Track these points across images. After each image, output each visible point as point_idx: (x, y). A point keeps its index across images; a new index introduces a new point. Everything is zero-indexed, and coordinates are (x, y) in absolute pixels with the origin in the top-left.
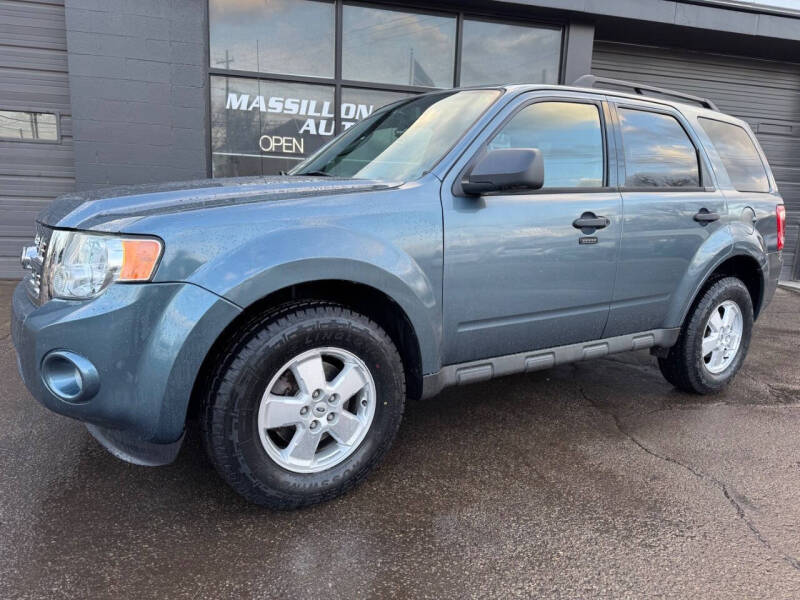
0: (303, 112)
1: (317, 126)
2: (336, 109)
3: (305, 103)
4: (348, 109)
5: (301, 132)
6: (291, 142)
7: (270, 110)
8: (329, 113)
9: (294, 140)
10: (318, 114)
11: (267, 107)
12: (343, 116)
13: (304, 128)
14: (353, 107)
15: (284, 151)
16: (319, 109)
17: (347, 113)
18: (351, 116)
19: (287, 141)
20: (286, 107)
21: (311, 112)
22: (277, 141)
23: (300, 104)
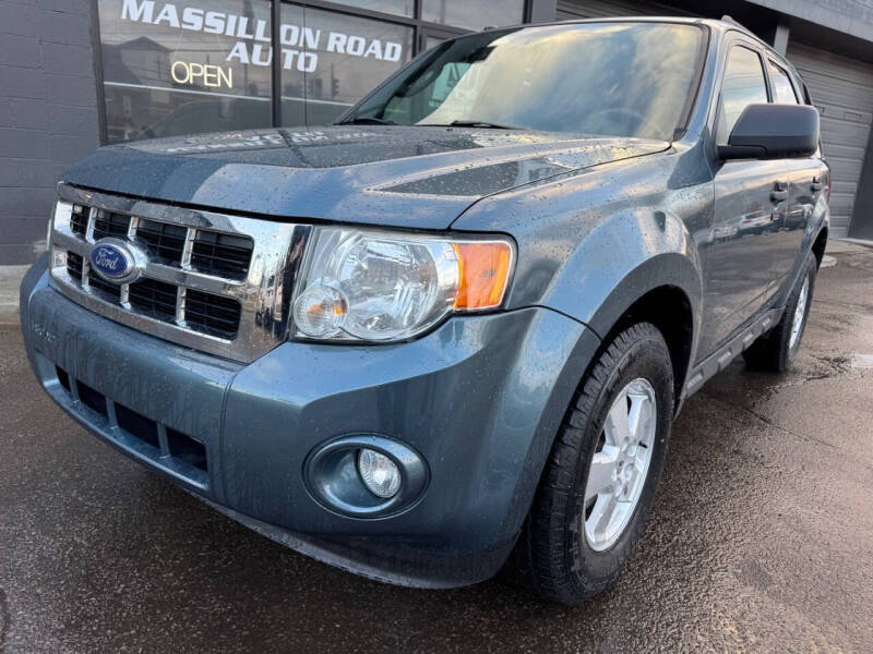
0: (230, 32)
1: (250, 51)
2: (274, 31)
3: (232, 19)
4: (289, 32)
5: (229, 59)
6: (215, 72)
7: (184, 26)
8: (265, 35)
9: (220, 70)
10: (250, 37)
11: (181, 21)
12: (283, 41)
13: (233, 54)
14: (295, 30)
15: (206, 84)
16: (250, 29)
17: (288, 38)
18: (293, 42)
19: (209, 71)
20: (207, 23)
21: (242, 33)
22: (196, 70)
23: (226, 20)
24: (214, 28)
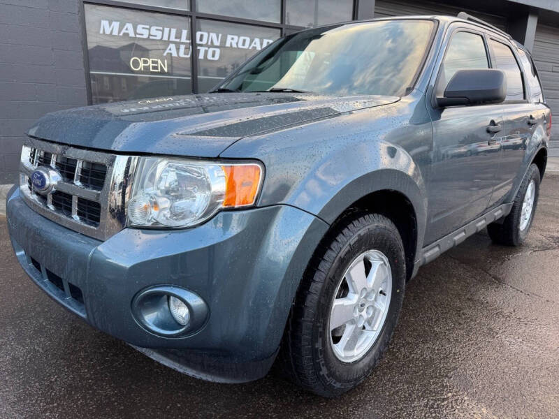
0: (165, 38)
1: (178, 49)
2: (192, 36)
3: (167, 30)
4: (202, 36)
5: (165, 54)
6: (157, 62)
7: (138, 36)
8: (187, 39)
9: (159, 62)
10: (178, 40)
11: (136, 33)
12: (198, 41)
13: (167, 51)
14: (205, 35)
15: (151, 70)
16: (178, 36)
17: (201, 40)
18: (204, 42)
19: (153, 62)
20: (151, 33)
21: (173, 38)
22: (145, 62)
23: (163, 31)
24: (155, 36)
